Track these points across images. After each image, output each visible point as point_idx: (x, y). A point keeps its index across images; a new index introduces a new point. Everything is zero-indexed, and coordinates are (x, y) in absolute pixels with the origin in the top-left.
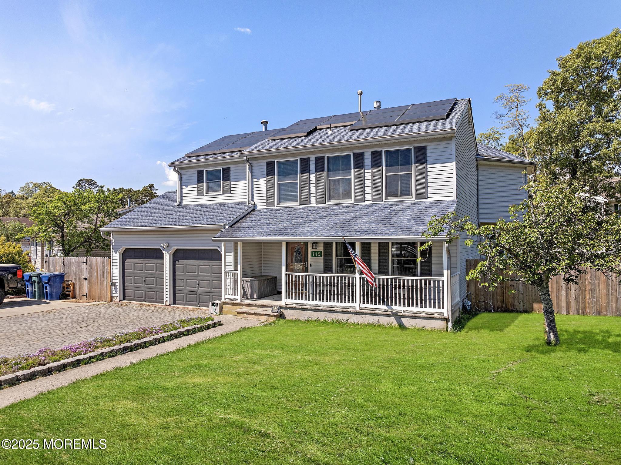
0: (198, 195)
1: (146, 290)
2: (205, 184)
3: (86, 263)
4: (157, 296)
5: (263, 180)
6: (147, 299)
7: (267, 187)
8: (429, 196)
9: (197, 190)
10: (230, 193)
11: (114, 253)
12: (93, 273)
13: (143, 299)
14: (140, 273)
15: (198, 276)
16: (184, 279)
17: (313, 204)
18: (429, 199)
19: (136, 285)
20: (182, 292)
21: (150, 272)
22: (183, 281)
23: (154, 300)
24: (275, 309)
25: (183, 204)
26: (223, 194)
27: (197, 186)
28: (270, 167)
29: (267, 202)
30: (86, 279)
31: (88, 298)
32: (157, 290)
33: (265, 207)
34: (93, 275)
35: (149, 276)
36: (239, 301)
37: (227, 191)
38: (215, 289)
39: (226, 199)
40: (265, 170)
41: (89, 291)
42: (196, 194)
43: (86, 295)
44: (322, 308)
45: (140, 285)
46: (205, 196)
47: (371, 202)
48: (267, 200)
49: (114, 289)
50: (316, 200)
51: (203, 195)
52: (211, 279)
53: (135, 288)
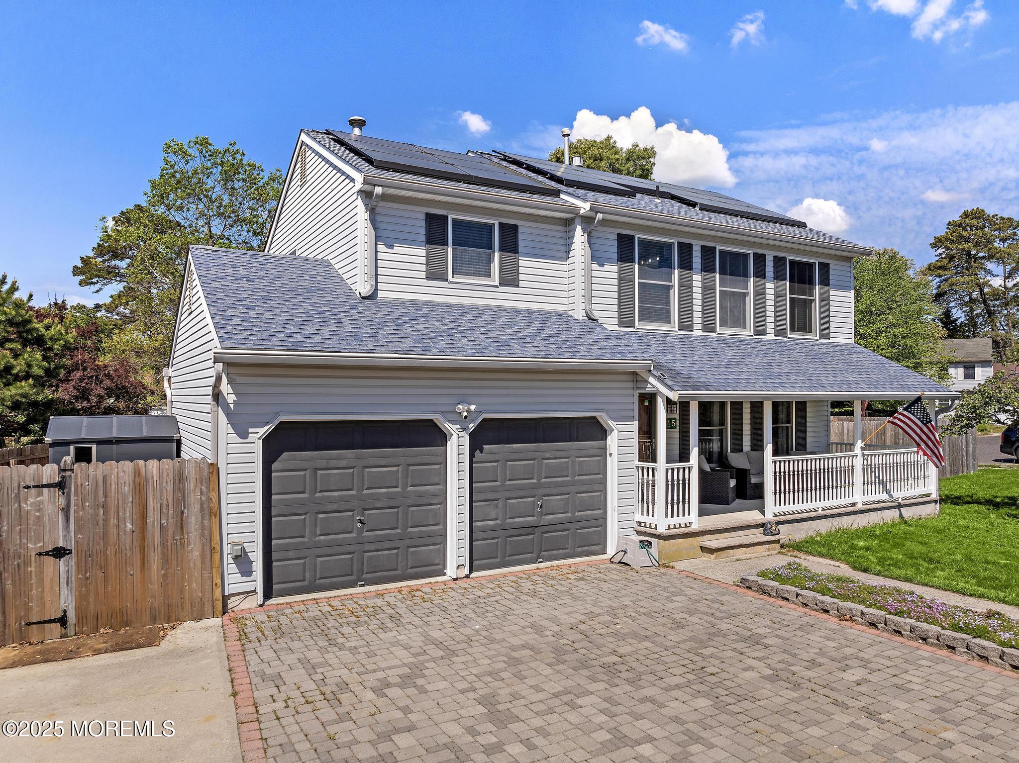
0: (428, 278)
1: (367, 547)
2: (450, 250)
3: (61, 485)
4: (407, 560)
5: (611, 270)
6: (368, 576)
7: (619, 286)
8: (832, 335)
9: (427, 264)
10: (518, 286)
11: (235, 438)
12: (113, 521)
13: (353, 577)
14: (340, 500)
15: (539, 486)
16: (498, 500)
17: (698, 331)
18: (832, 340)
19: (322, 538)
20: (495, 534)
21: (384, 490)
22: (497, 506)
23: (398, 572)
24: (774, 528)
25: (380, 294)
26: (502, 284)
27: (427, 253)
28: (625, 245)
29: (619, 318)
30: (59, 553)
31: (71, 630)
32: (408, 542)
33: (616, 328)
34: (113, 531)
35: (378, 505)
36: (695, 527)
37: (510, 279)
38: (583, 513)
39: (507, 298)
40: (616, 250)
41: (82, 600)
42: (423, 275)
43: (63, 621)
44: (820, 512)
45: (341, 536)
46: (451, 282)
47: (772, 337)
48: (619, 312)
49: (233, 568)
50: (703, 323)
51: (446, 280)
52: (570, 489)
53: (319, 551)
